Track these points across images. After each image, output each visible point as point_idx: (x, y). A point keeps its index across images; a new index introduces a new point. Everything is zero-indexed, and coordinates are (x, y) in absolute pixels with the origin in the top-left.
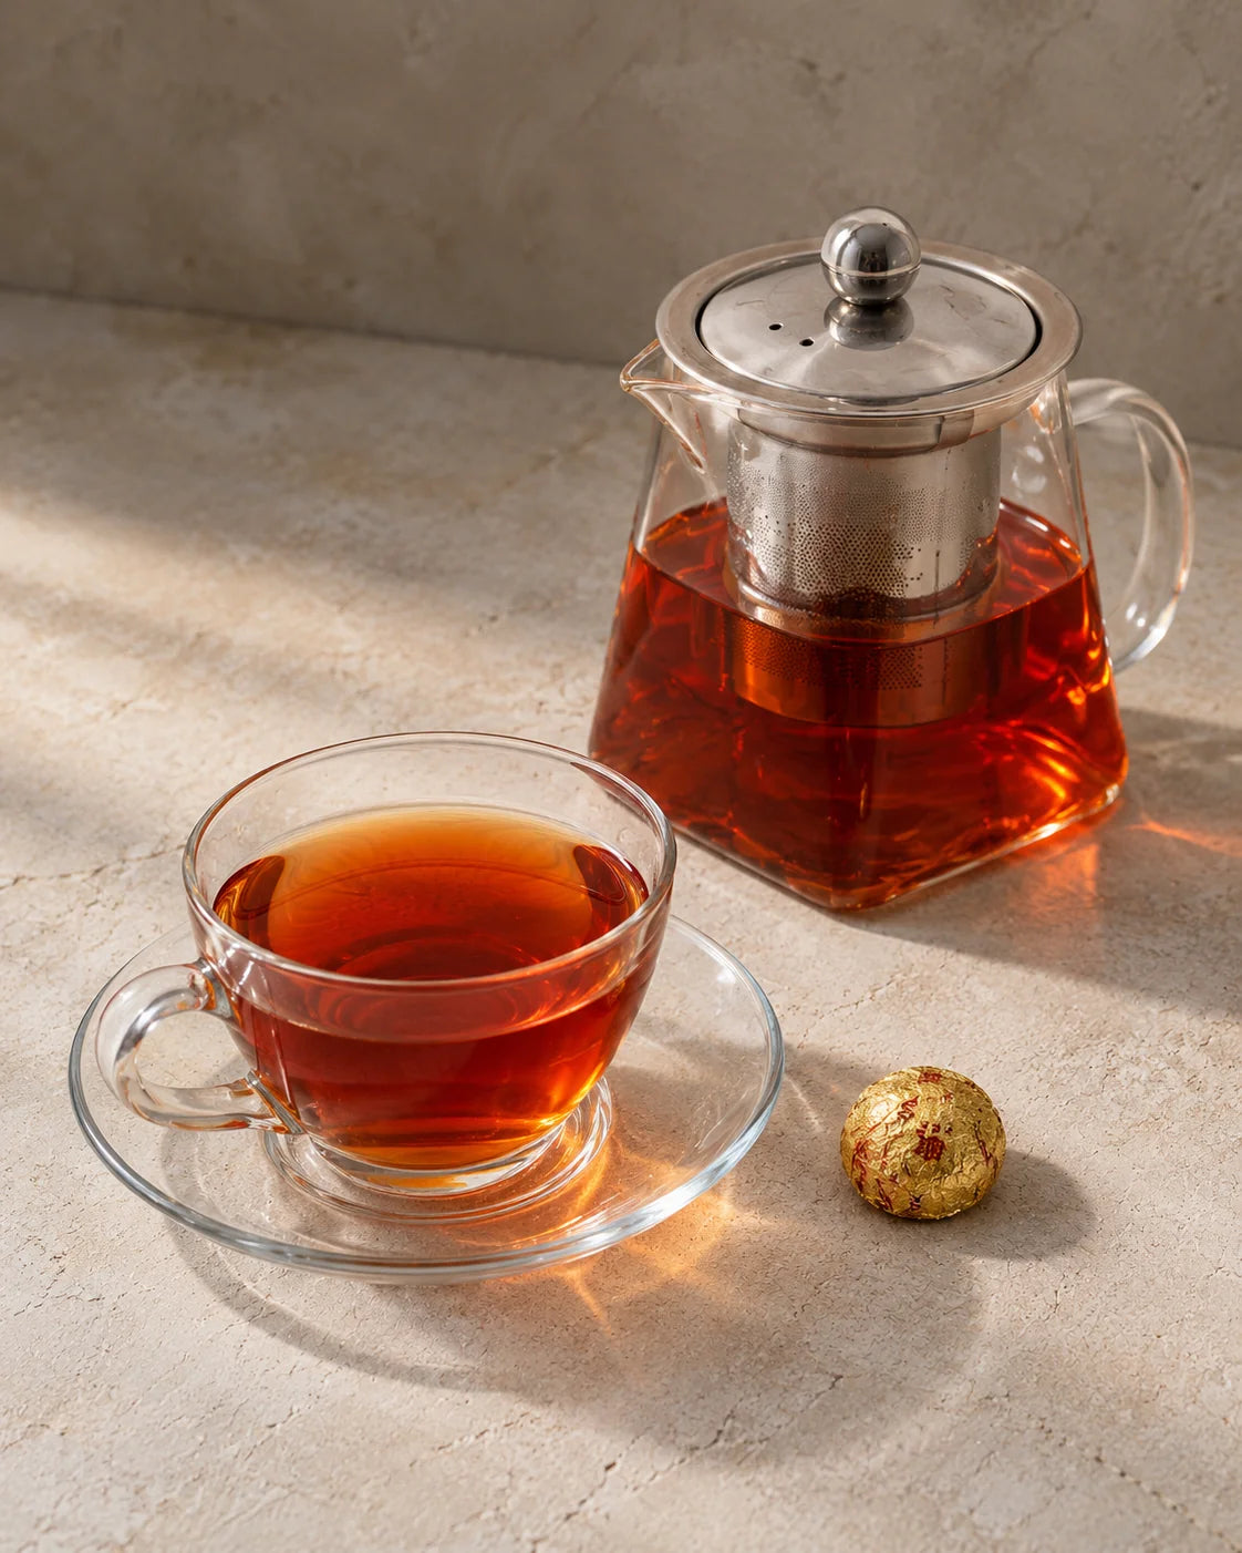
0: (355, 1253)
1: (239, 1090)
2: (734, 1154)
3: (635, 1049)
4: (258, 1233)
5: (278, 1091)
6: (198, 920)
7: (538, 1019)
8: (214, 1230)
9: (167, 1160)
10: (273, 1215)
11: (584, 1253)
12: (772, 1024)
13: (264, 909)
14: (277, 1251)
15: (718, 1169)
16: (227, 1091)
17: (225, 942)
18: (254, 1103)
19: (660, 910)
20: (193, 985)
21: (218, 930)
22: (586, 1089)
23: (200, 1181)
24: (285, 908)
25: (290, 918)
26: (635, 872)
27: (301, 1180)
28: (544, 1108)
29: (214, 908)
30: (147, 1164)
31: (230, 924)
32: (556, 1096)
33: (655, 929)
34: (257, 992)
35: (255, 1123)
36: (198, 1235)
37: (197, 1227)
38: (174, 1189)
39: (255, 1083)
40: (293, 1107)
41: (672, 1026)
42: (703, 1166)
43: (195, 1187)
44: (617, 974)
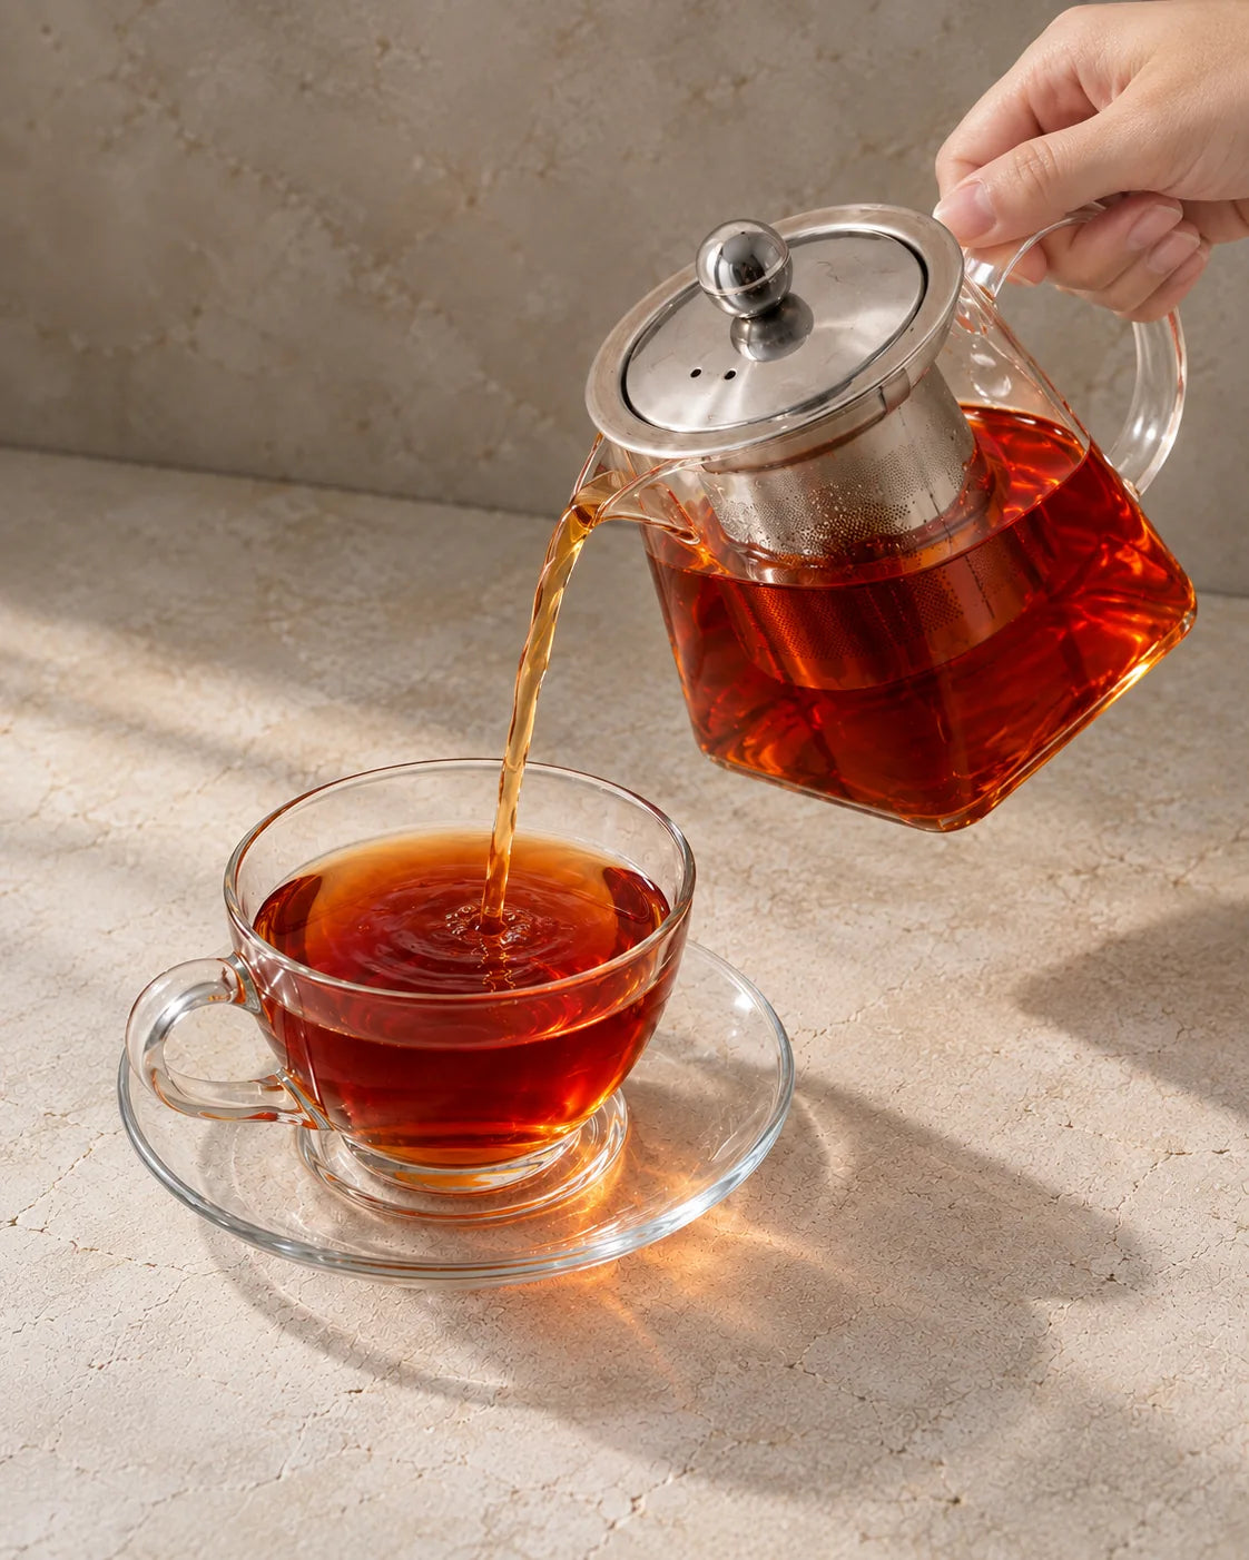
0: (383, 1257)
1: (271, 1085)
2: (745, 1168)
3: (651, 1066)
4: (291, 1236)
5: (307, 1089)
6: (237, 933)
7: (555, 1031)
8: (250, 1234)
9: (206, 1162)
10: (306, 1217)
11: (599, 1260)
12: (784, 1047)
13: (301, 924)
14: (307, 1254)
15: (730, 1182)
16: (259, 1086)
17: (262, 952)
18: (284, 1099)
19: (678, 929)
20: (225, 981)
21: (255, 942)
22: (602, 1100)
23: (235, 1183)
24: (321, 921)
25: (325, 932)
26: (658, 892)
27: (332, 1178)
28: (560, 1115)
29: (254, 927)
30: (186, 1165)
31: (268, 940)
32: (571, 1105)
33: (674, 948)
34: (288, 995)
35: (284, 1117)
36: (232, 1238)
37: (233, 1229)
38: (211, 1190)
39: (285, 1079)
40: (321, 1104)
41: (689, 1043)
42: (716, 1178)
43: (231, 1188)
44: (636, 992)
